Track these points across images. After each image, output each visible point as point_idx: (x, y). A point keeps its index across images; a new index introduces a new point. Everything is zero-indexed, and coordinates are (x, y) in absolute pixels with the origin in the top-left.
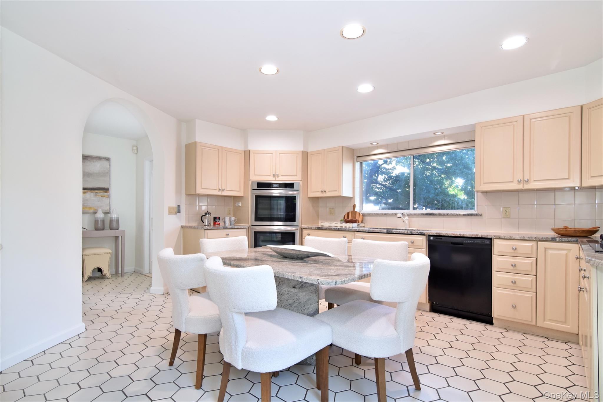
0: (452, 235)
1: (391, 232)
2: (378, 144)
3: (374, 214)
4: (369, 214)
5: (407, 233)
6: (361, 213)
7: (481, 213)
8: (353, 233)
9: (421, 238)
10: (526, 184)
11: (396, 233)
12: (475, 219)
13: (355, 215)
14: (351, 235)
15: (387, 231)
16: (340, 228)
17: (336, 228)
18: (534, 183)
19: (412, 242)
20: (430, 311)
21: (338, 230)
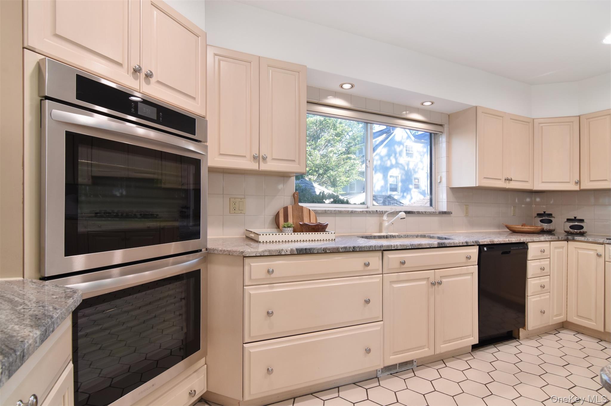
0: (503, 242)
1: (443, 246)
2: (353, 86)
3: (335, 211)
4: (325, 210)
5: (462, 245)
6: (312, 210)
7: (451, 211)
8: (380, 254)
9: (475, 251)
10: (509, 183)
11: (450, 245)
12: (445, 218)
13: (300, 214)
14: (377, 258)
15: (439, 243)
16: (358, 247)
17: (350, 248)
18: (512, 183)
19: (469, 258)
20: (472, 351)
21: (353, 250)
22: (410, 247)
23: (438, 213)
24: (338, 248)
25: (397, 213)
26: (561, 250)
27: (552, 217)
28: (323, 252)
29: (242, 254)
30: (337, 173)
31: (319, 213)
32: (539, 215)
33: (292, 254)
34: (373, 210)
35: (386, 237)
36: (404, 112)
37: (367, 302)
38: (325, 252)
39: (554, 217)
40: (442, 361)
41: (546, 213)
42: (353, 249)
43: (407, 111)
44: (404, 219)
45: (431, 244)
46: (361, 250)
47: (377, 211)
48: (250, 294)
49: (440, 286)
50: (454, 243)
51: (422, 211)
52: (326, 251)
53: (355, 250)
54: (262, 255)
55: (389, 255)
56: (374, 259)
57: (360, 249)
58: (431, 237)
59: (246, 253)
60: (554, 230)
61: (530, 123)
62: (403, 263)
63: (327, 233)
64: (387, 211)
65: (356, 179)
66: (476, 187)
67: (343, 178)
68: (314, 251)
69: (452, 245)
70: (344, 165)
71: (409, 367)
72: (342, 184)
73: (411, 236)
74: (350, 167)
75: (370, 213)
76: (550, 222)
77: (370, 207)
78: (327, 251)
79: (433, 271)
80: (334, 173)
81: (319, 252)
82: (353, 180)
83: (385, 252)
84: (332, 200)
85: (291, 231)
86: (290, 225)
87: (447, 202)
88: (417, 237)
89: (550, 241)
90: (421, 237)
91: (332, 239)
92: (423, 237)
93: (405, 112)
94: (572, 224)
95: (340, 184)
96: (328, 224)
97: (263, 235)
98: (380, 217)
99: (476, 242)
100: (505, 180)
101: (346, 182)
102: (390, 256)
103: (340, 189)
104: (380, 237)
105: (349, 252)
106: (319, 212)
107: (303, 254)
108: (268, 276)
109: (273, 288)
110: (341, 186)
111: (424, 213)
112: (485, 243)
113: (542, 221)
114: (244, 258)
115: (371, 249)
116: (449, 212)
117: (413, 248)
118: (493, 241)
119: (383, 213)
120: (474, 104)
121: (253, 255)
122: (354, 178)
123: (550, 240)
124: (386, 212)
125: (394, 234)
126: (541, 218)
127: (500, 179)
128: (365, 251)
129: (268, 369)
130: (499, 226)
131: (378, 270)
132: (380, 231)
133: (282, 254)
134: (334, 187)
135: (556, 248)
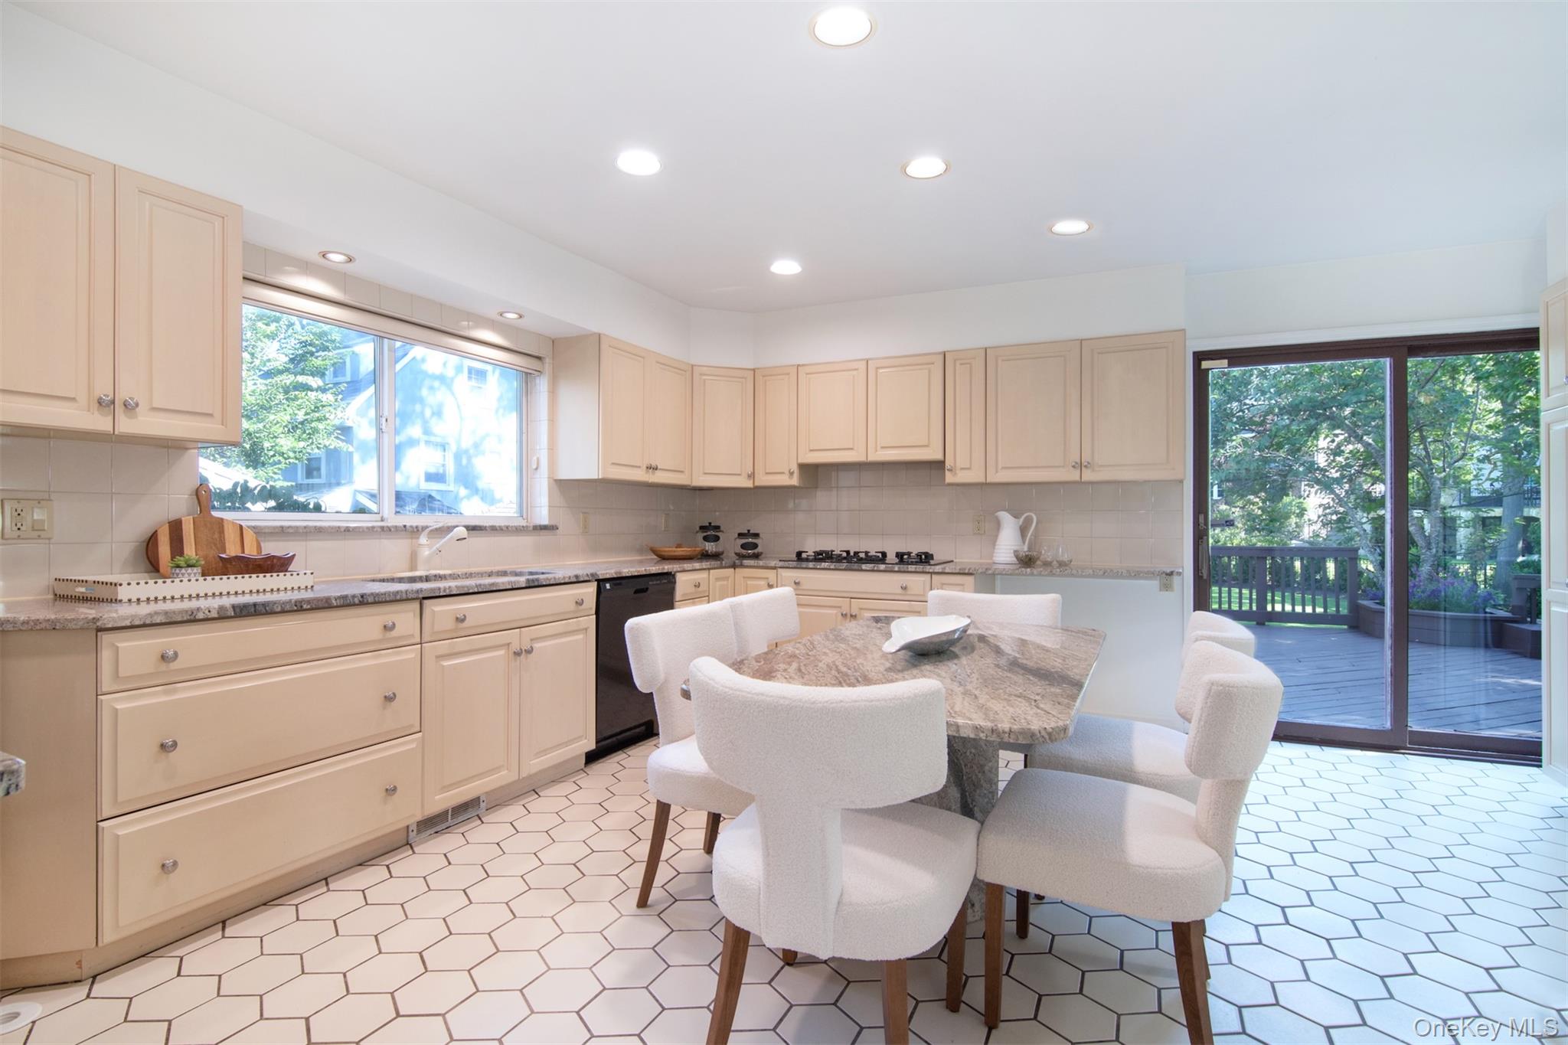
0: (636, 574)
1: (536, 584)
2: (350, 260)
3: (305, 527)
4: (282, 527)
5: (570, 581)
6: (248, 527)
7: (558, 524)
8: (416, 605)
9: (591, 589)
10: (653, 473)
11: (548, 583)
12: (545, 538)
13: (216, 536)
14: (412, 614)
15: (528, 580)
16: (372, 594)
17: (354, 596)
18: (658, 473)
19: (579, 603)
20: (585, 767)
21: (360, 601)
22: (476, 590)
23: (531, 528)
24: (328, 599)
25: (450, 529)
26: (725, 582)
27: (720, 531)
28: (295, 608)
29: (95, 623)
30: (264, 426)
31: (265, 533)
32: (703, 528)
33: (222, 616)
34: (398, 524)
35: (427, 579)
36: (465, 323)
37: (389, 699)
38: (299, 608)
39: (723, 532)
40: (533, 792)
41: (712, 524)
42: (361, 599)
43: (472, 321)
44: (465, 541)
45: (514, 582)
46: (377, 599)
47: (405, 526)
48: (117, 710)
49: (530, 656)
50: (555, 578)
51: (500, 524)
52: (302, 607)
53: (365, 600)
54: (148, 622)
55: (434, 607)
56: (405, 619)
57: (375, 597)
58: (516, 574)
59: (105, 622)
60: (722, 553)
61: (689, 372)
62: (460, 620)
63: (295, 573)
64: (427, 527)
65: (325, 446)
66: (598, 479)
67: (286, 443)
68: (275, 607)
69: (551, 583)
70: (288, 406)
71: (472, 813)
72: (281, 458)
73: (478, 574)
74: (307, 414)
75: (390, 530)
76: (717, 539)
77: (387, 519)
78: (305, 607)
79: (518, 630)
80: (255, 426)
81: (286, 609)
82: (318, 448)
83: (425, 601)
84: (272, 503)
85: (197, 575)
86: (195, 561)
87: (549, 506)
88: (489, 576)
89: (709, 569)
90: (498, 576)
91: (306, 587)
92: (501, 575)
93: (467, 323)
94: (744, 541)
95: (276, 459)
96: (294, 555)
97: (129, 584)
98: (412, 538)
99: (592, 575)
100: (647, 468)
101: (295, 452)
102: (437, 609)
103: (275, 473)
104: (412, 580)
105: (351, 606)
106: (267, 531)
107: (249, 615)
108: (163, 667)
109: (175, 691)
110: (280, 466)
111: (504, 529)
112: (608, 576)
113: (706, 539)
114: (99, 634)
115: (398, 597)
116: (553, 526)
117: (480, 590)
118: (620, 573)
119: (418, 530)
120: (594, 327)
121: (123, 624)
122: (320, 444)
123: (709, 567)
124: (424, 528)
125: (442, 572)
126: (705, 534)
127: (639, 467)
128: (386, 602)
129: (163, 865)
130: (640, 551)
131: (412, 636)
132: (413, 568)
133: (197, 617)
134: (255, 468)
135: (717, 579)
